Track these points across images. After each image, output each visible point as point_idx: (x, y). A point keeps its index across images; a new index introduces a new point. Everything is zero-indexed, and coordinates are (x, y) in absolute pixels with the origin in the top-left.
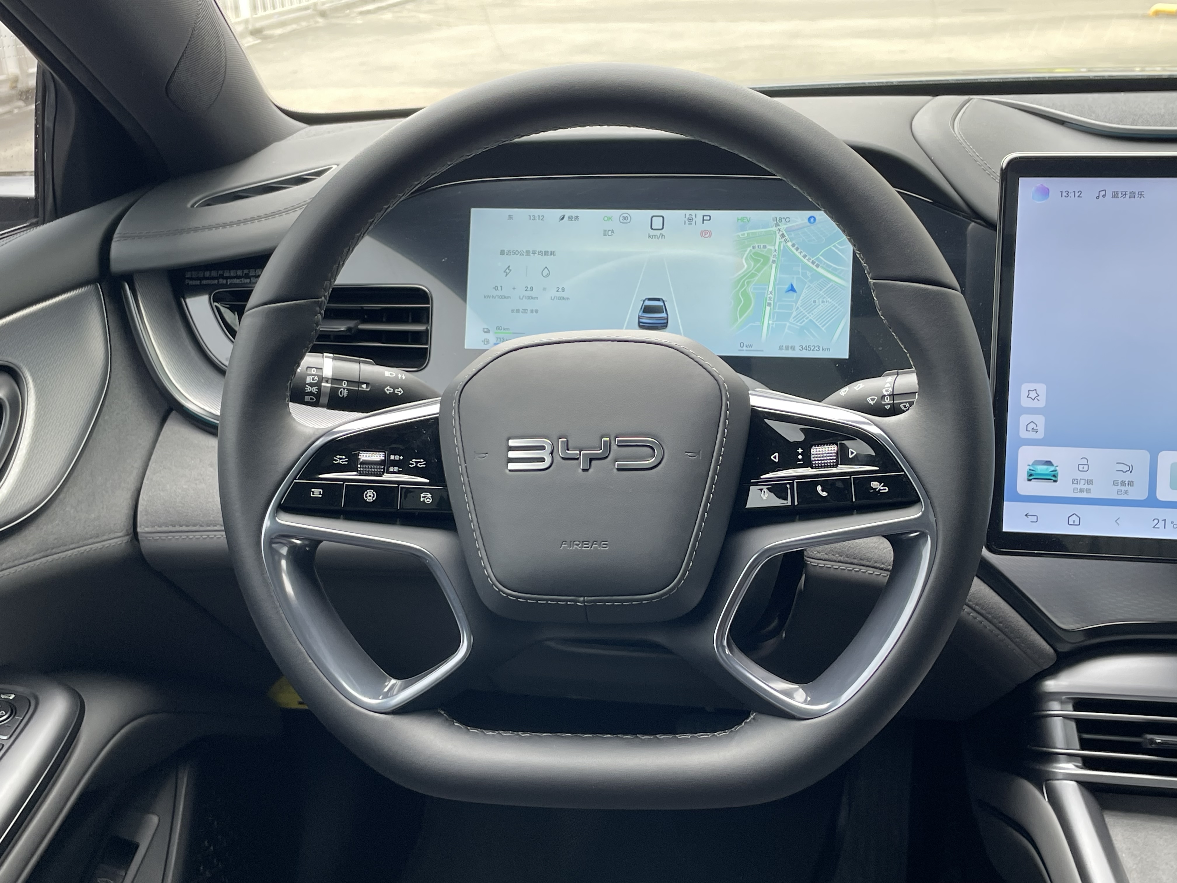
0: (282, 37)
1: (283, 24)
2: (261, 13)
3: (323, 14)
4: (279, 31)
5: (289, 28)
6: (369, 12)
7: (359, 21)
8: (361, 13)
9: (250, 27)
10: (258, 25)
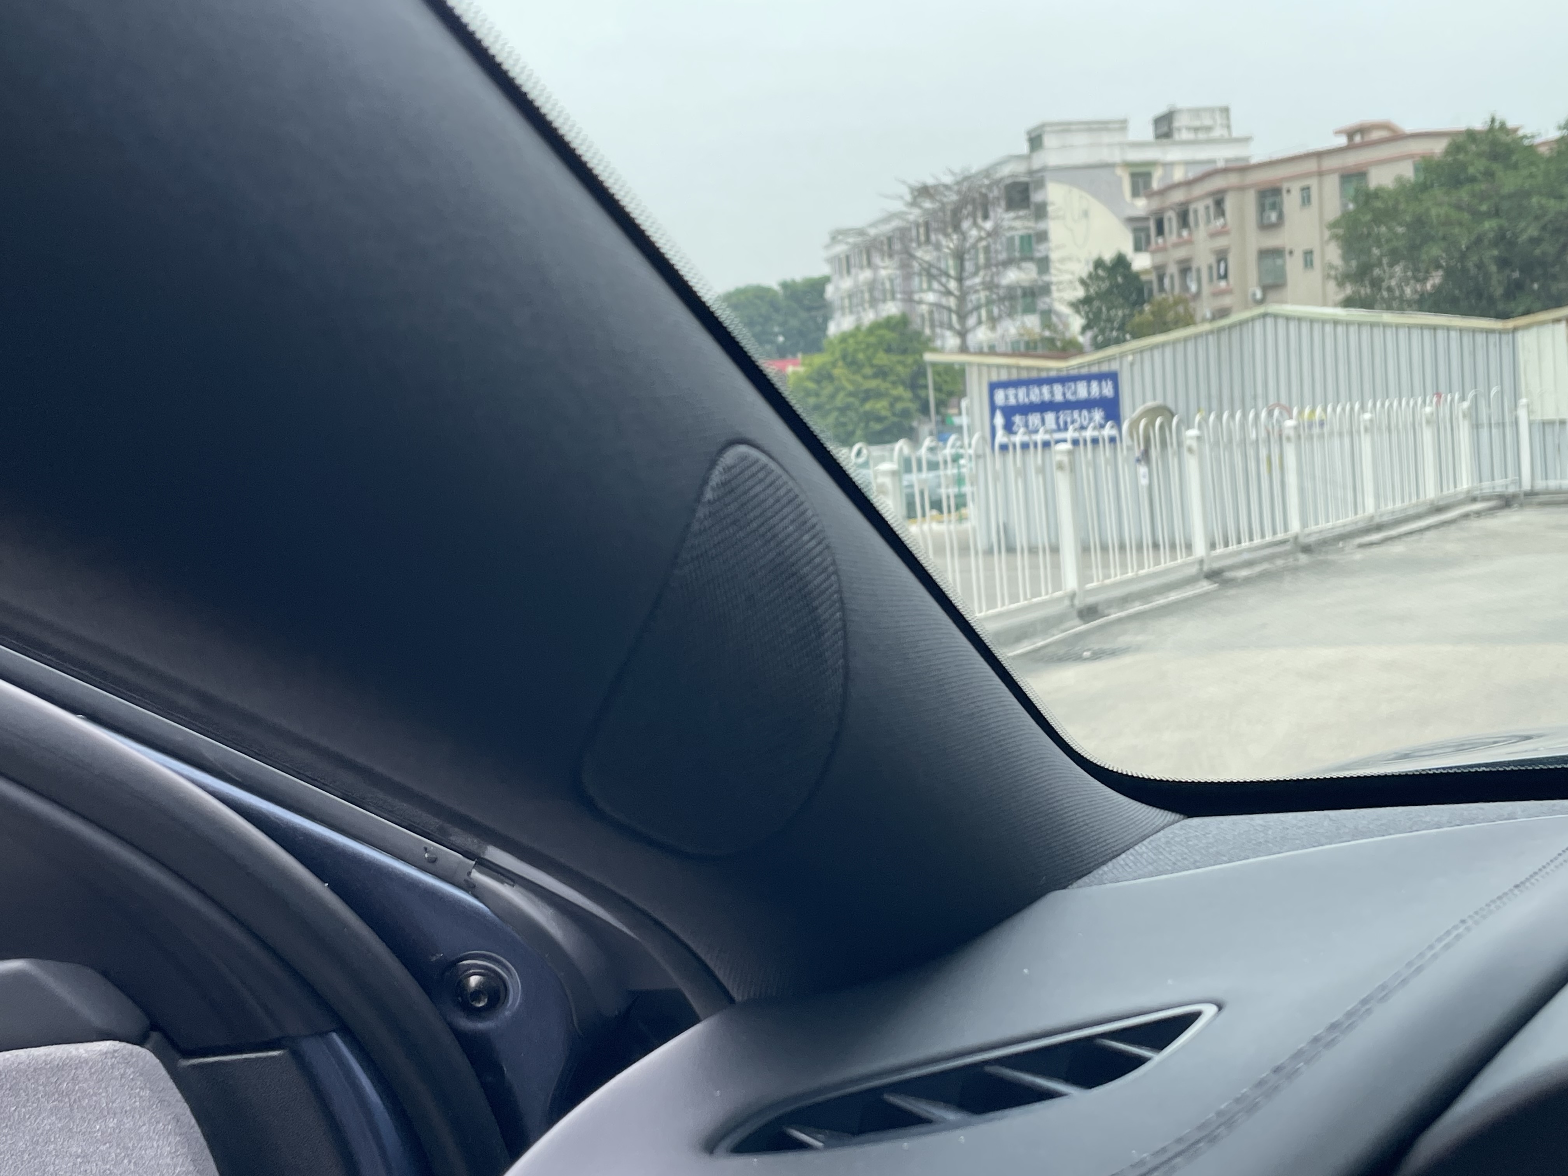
0: (1247, 581)
1: (1250, 564)
2: (1220, 550)
3: (1307, 549)
4: (1244, 573)
5: (1258, 569)
6: (1371, 544)
7: (1359, 556)
8: (1361, 546)
9: (1206, 568)
10: (1216, 565)
